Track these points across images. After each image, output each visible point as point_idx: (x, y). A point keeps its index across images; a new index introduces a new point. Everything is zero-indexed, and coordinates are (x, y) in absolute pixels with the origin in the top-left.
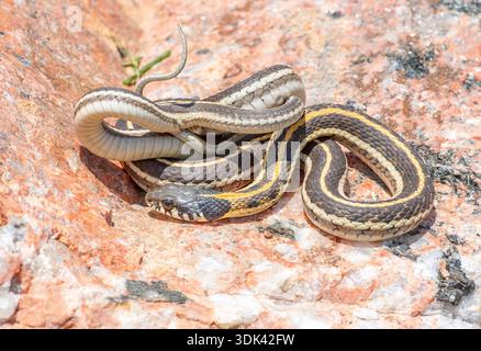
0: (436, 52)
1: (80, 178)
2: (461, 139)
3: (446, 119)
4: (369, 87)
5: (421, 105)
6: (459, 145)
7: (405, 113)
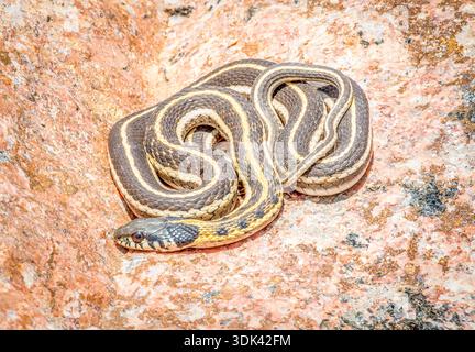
0: (459, 188)
1: (34, 295)
2: (463, 293)
3: (452, 266)
4: (377, 220)
5: (428, 247)
6: (458, 299)
7: (409, 254)
